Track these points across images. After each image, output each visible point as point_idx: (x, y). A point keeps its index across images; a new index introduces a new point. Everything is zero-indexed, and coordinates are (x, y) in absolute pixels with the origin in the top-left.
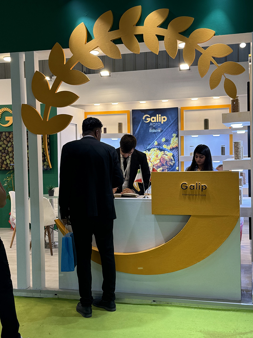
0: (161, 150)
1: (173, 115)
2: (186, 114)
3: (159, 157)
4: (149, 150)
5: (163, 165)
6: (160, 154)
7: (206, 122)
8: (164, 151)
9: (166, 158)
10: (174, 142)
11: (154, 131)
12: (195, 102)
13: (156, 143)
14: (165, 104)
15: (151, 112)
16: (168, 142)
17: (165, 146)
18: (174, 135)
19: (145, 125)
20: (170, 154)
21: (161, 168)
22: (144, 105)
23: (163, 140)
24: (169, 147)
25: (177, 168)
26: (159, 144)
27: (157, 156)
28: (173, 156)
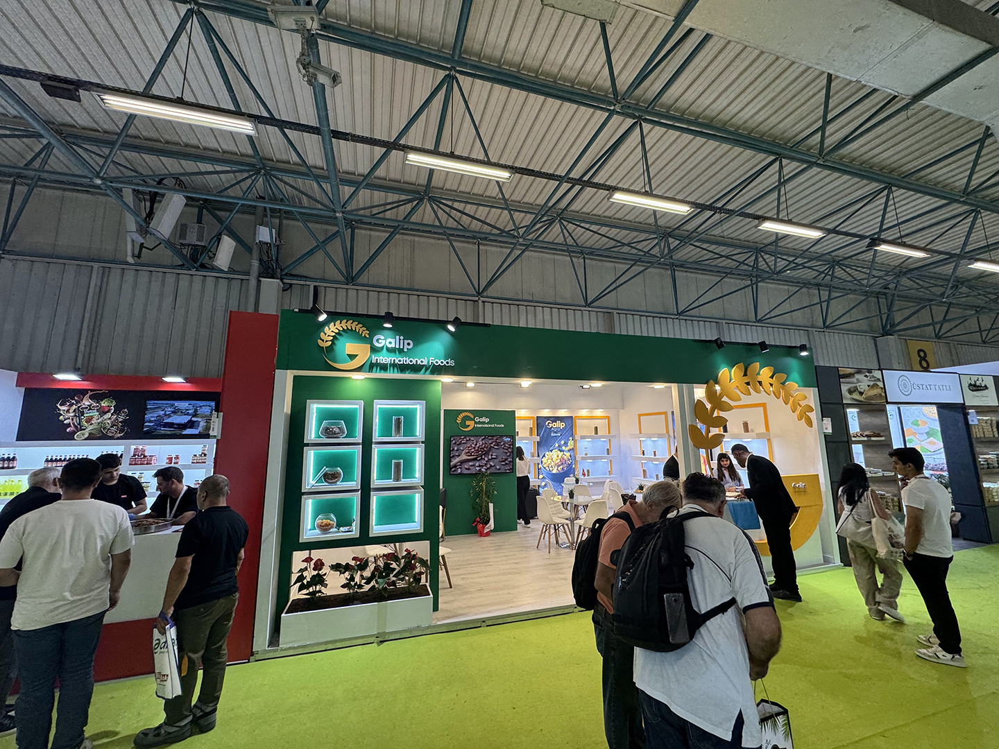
0: (561, 451)
1: (570, 422)
2: (578, 422)
3: (560, 457)
4: (551, 451)
5: (562, 464)
6: (560, 454)
7: (596, 428)
8: (563, 451)
9: (565, 457)
10: (571, 444)
11: (555, 435)
12: (584, 413)
13: (557, 445)
14: (562, 413)
15: (552, 419)
16: (566, 444)
17: (564, 448)
18: (571, 438)
19: (548, 430)
20: (568, 454)
21: (561, 467)
22: (546, 413)
23: (563, 442)
24: (567, 449)
25: (573, 466)
26: (559, 446)
27: (558, 456)
28: (570, 456)
